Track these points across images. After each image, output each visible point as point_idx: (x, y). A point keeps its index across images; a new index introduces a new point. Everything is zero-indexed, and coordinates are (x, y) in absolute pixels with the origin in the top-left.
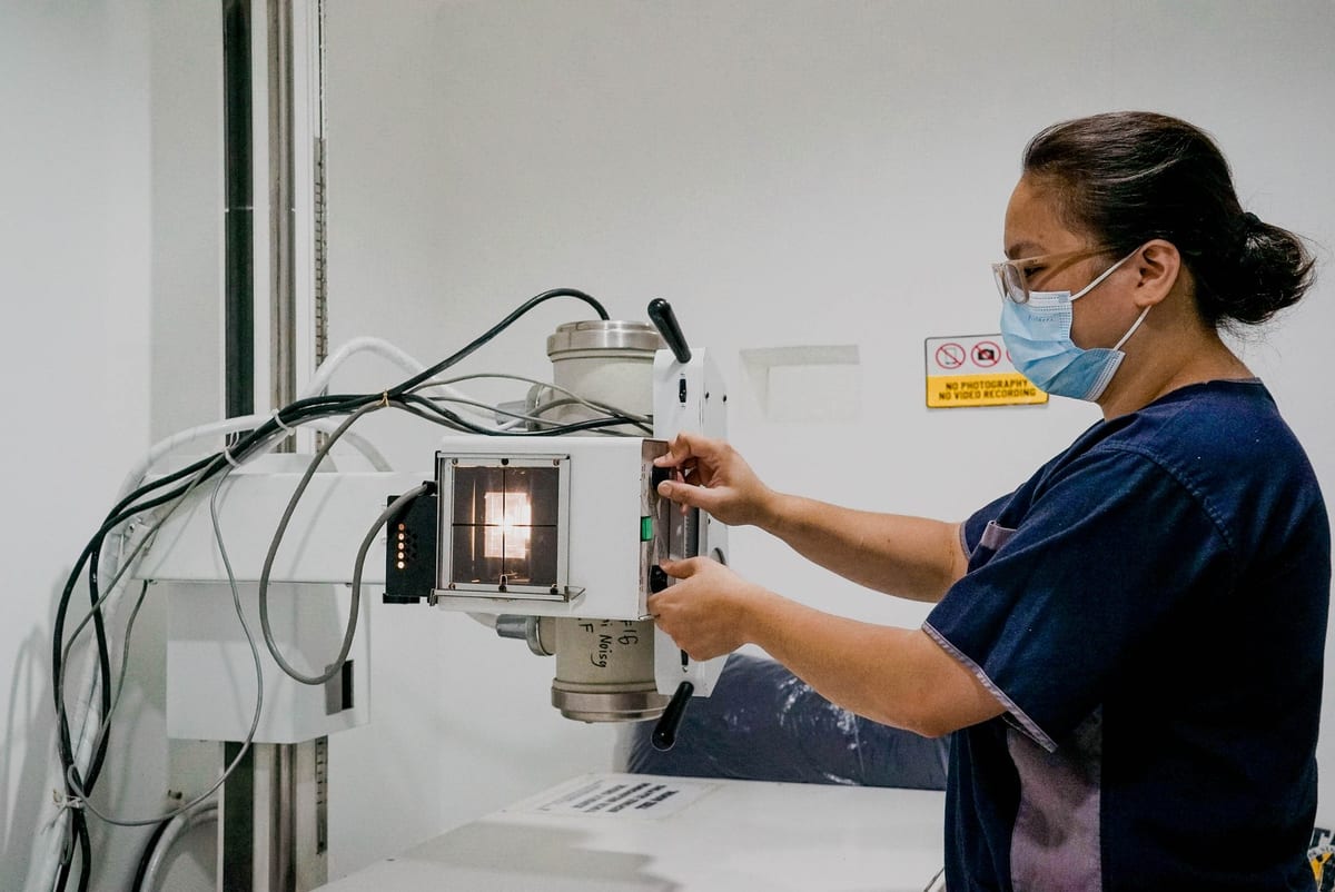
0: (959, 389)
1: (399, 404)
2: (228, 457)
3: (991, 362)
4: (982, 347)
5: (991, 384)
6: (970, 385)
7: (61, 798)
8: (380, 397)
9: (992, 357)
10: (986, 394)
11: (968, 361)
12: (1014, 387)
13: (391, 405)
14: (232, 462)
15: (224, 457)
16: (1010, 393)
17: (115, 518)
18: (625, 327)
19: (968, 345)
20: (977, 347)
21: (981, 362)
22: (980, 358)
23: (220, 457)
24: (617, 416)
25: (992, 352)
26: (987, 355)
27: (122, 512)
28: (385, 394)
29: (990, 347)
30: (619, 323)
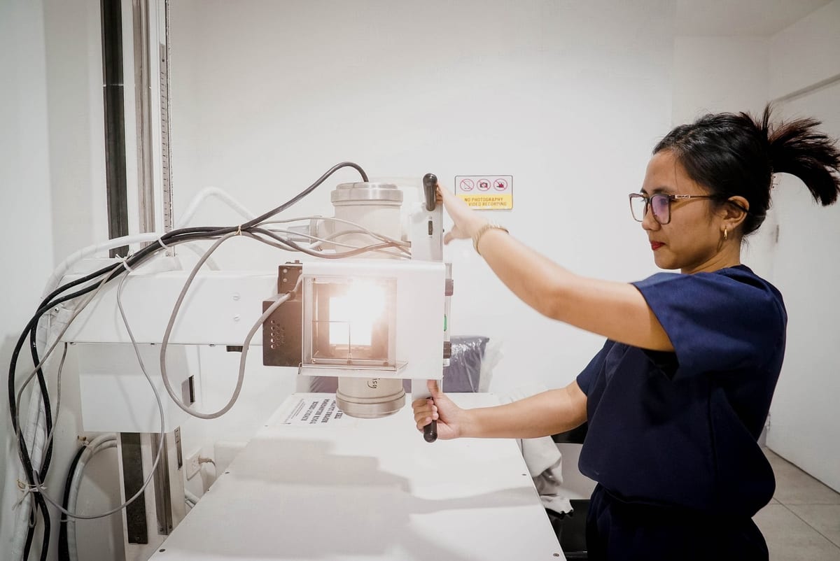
0: (471, 201)
1: (249, 234)
2: (126, 266)
3: (486, 189)
4: (482, 181)
5: (486, 199)
6: (476, 200)
7: (25, 486)
8: (236, 229)
9: (486, 186)
10: (483, 204)
11: (475, 188)
12: (497, 201)
13: (243, 235)
14: (128, 268)
15: (123, 266)
16: (495, 204)
17: (45, 306)
18: (380, 186)
19: (476, 180)
20: (479, 181)
21: (481, 188)
22: (481, 186)
23: (120, 265)
24: (387, 242)
25: (487, 184)
26: (484, 185)
27: (50, 302)
28: (240, 228)
29: (486, 182)
30: (377, 184)
